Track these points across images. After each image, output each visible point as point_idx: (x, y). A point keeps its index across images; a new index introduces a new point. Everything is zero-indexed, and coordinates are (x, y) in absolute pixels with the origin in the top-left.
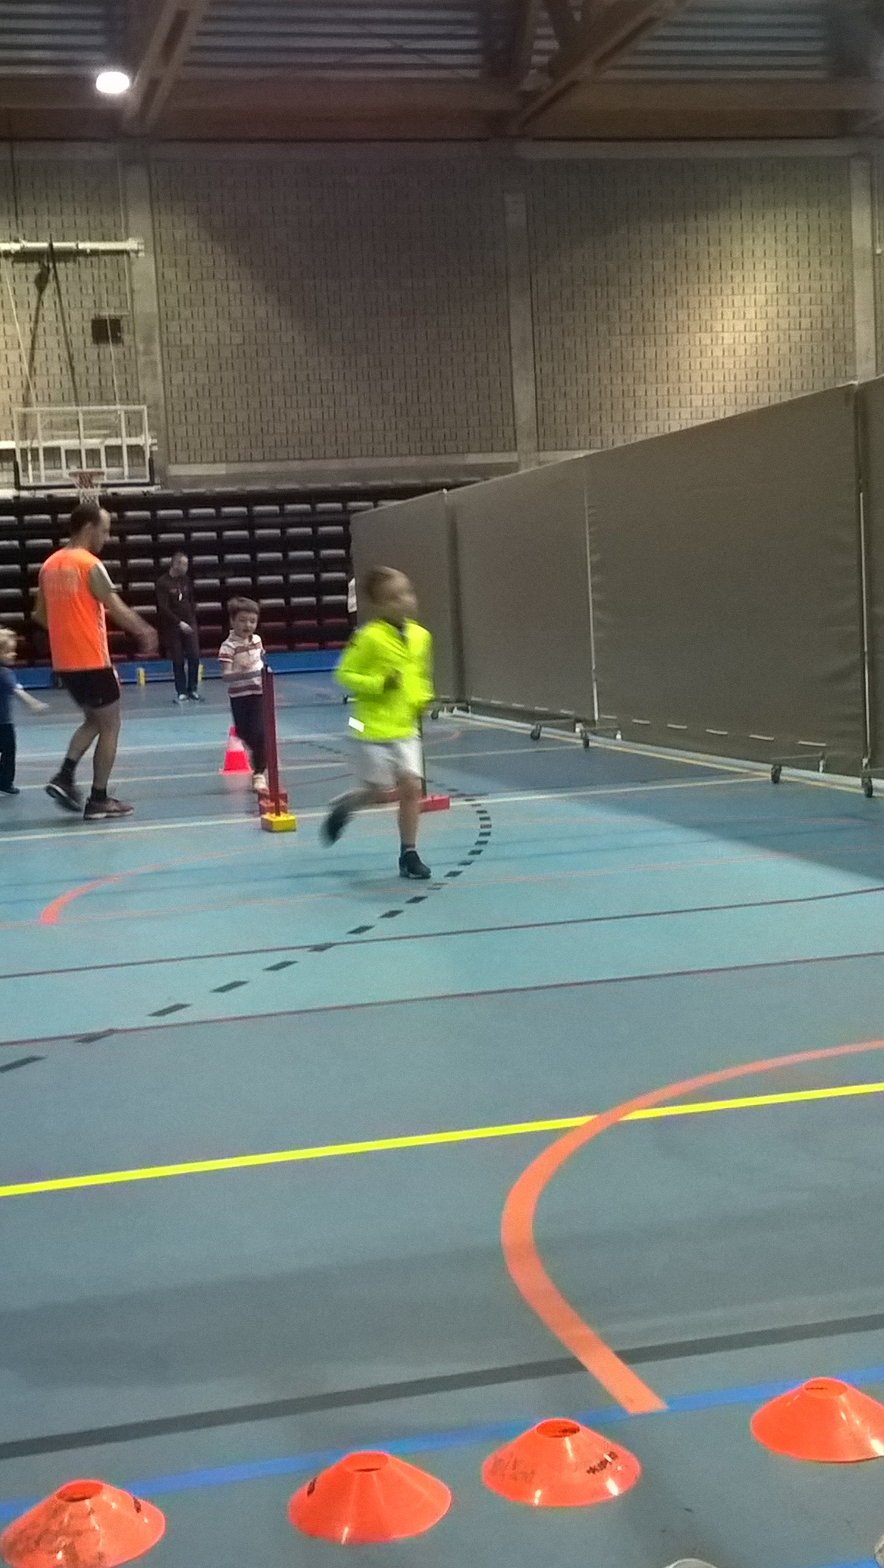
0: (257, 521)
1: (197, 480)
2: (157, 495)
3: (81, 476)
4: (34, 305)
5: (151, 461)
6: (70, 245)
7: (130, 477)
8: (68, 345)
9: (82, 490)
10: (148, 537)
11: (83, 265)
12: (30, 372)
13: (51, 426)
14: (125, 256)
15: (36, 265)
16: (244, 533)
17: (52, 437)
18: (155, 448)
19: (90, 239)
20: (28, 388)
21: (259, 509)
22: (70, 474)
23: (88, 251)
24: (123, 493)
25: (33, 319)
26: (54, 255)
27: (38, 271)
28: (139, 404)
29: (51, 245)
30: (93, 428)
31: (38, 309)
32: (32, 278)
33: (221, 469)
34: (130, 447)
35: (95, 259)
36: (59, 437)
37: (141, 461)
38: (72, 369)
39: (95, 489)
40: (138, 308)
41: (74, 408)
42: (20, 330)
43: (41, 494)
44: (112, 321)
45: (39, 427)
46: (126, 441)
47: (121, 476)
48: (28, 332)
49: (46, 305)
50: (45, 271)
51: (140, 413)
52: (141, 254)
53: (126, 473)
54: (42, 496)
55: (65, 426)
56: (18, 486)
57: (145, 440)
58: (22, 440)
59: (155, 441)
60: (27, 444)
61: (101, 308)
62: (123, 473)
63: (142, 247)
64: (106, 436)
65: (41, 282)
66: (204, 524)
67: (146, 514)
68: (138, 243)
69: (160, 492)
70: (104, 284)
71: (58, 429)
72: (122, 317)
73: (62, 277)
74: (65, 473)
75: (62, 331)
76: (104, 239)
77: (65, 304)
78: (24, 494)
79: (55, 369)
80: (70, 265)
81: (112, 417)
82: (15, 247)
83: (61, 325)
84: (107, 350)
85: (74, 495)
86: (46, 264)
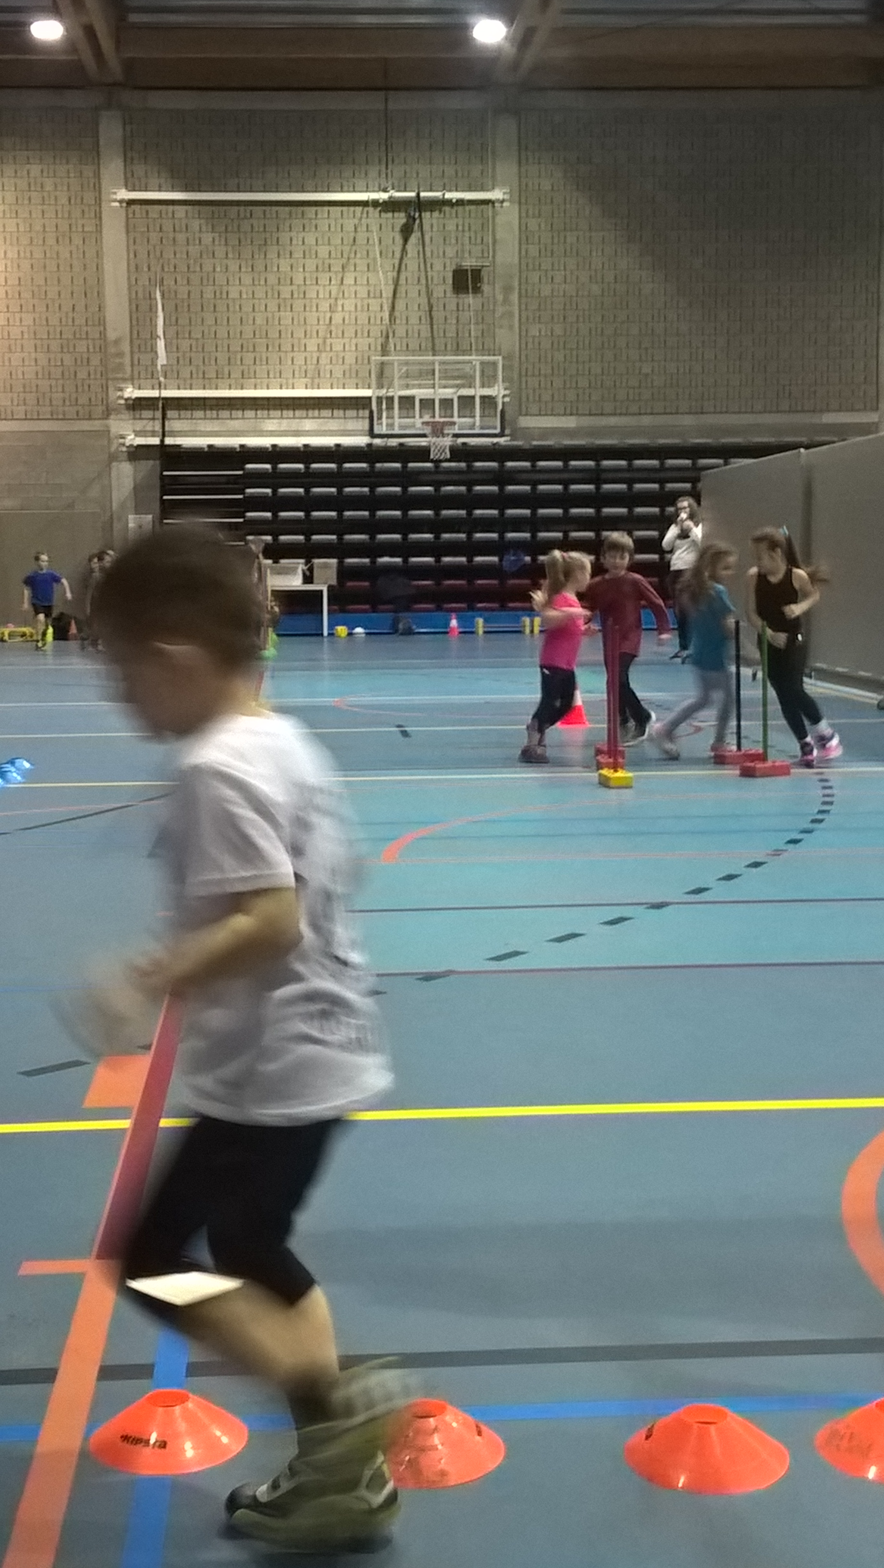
0: (604, 476)
1: (546, 433)
2: (506, 446)
3: (434, 425)
4: (398, 255)
5: (502, 412)
6: (438, 194)
7: (482, 428)
8: (429, 295)
9: (434, 440)
10: (495, 488)
11: (447, 215)
12: (390, 321)
13: (407, 376)
14: (490, 205)
15: (403, 215)
16: (591, 487)
17: (407, 387)
18: (507, 399)
19: (457, 190)
20: (387, 337)
21: (606, 463)
22: (423, 423)
23: (454, 201)
24: (472, 444)
25: (396, 269)
26: (420, 205)
27: (404, 221)
28: (494, 355)
29: (418, 194)
30: (446, 378)
31: (401, 259)
32: (398, 228)
33: (570, 422)
34: (483, 398)
35: (460, 208)
36: (414, 386)
37: (492, 413)
38: (431, 318)
39: (445, 439)
40: (499, 259)
41: (431, 358)
42: (383, 279)
43: (394, 442)
44: (472, 270)
45: (396, 375)
46: (479, 392)
47: (473, 427)
48: (391, 282)
49: (409, 255)
50: (411, 221)
51: (494, 364)
52: (505, 204)
53: (478, 423)
54: (394, 444)
55: (420, 375)
56: (372, 434)
57: (498, 391)
58: (378, 388)
59: (507, 392)
60: (383, 392)
61: (462, 258)
62: (474, 424)
63: (507, 197)
64: (458, 387)
65: (406, 232)
66: (550, 477)
67: (494, 464)
68: (504, 193)
69: (509, 443)
70: (467, 234)
71: (415, 378)
72: (483, 266)
73: (426, 227)
74: (418, 422)
75: (423, 281)
76: (470, 189)
77: (428, 254)
78: (377, 441)
79: (414, 320)
80: (436, 214)
81: (467, 368)
82: (383, 196)
83: (423, 274)
84: (466, 300)
85: (424, 444)
86: (412, 214)
